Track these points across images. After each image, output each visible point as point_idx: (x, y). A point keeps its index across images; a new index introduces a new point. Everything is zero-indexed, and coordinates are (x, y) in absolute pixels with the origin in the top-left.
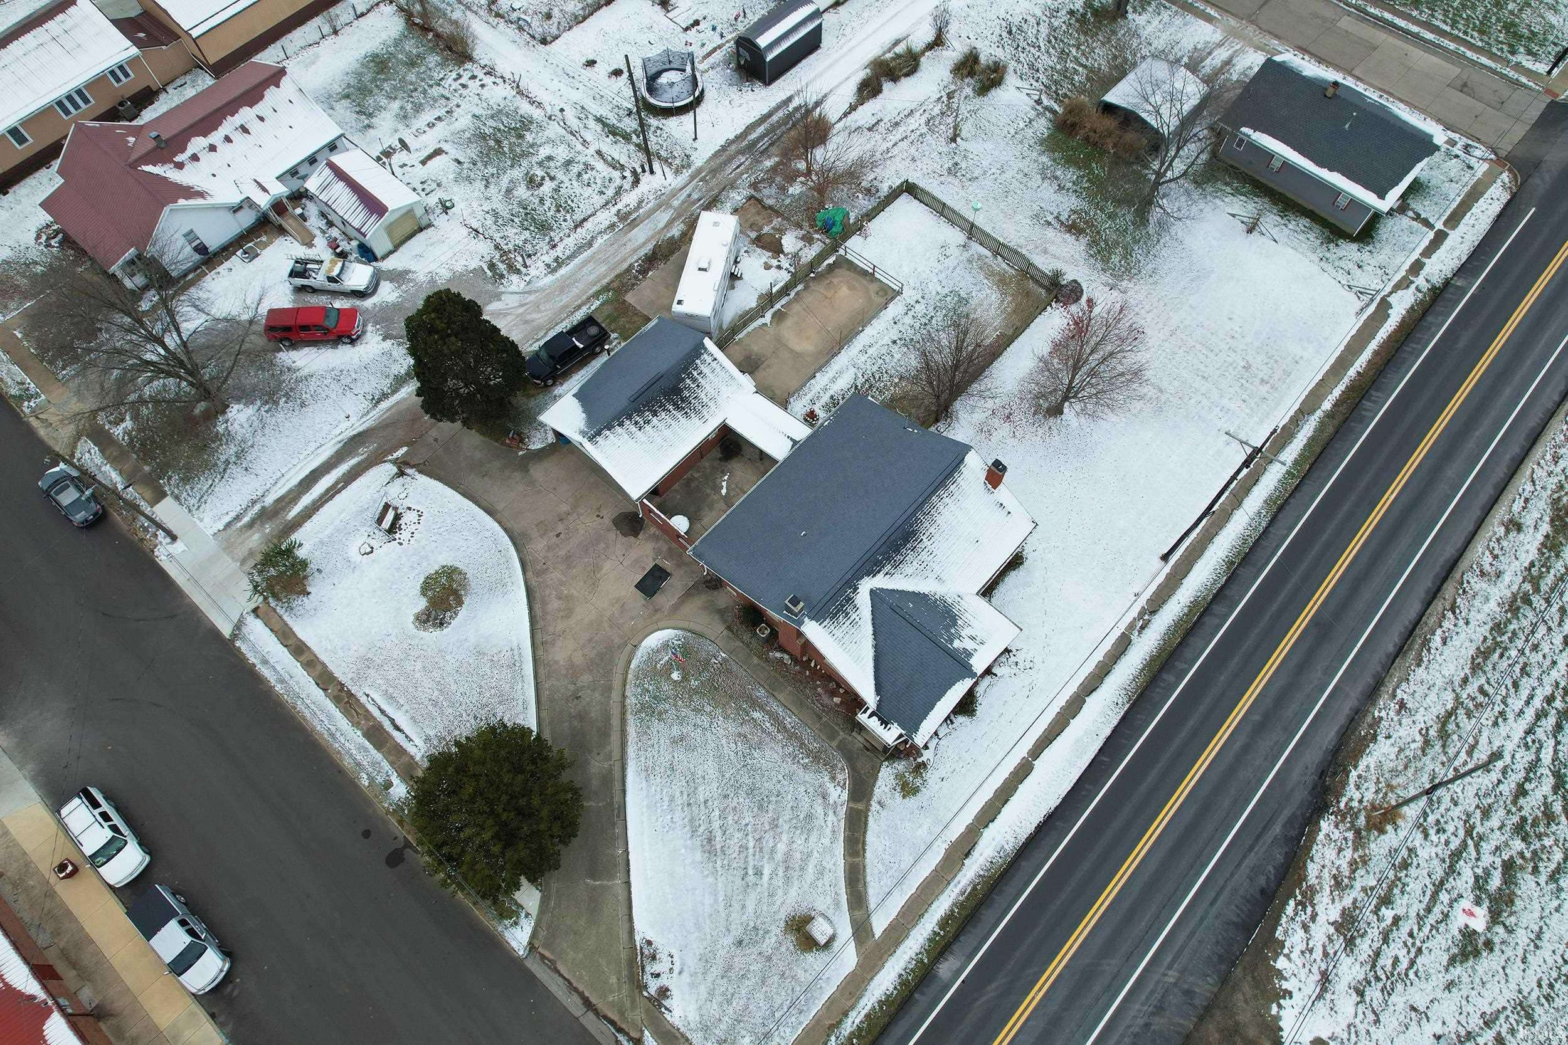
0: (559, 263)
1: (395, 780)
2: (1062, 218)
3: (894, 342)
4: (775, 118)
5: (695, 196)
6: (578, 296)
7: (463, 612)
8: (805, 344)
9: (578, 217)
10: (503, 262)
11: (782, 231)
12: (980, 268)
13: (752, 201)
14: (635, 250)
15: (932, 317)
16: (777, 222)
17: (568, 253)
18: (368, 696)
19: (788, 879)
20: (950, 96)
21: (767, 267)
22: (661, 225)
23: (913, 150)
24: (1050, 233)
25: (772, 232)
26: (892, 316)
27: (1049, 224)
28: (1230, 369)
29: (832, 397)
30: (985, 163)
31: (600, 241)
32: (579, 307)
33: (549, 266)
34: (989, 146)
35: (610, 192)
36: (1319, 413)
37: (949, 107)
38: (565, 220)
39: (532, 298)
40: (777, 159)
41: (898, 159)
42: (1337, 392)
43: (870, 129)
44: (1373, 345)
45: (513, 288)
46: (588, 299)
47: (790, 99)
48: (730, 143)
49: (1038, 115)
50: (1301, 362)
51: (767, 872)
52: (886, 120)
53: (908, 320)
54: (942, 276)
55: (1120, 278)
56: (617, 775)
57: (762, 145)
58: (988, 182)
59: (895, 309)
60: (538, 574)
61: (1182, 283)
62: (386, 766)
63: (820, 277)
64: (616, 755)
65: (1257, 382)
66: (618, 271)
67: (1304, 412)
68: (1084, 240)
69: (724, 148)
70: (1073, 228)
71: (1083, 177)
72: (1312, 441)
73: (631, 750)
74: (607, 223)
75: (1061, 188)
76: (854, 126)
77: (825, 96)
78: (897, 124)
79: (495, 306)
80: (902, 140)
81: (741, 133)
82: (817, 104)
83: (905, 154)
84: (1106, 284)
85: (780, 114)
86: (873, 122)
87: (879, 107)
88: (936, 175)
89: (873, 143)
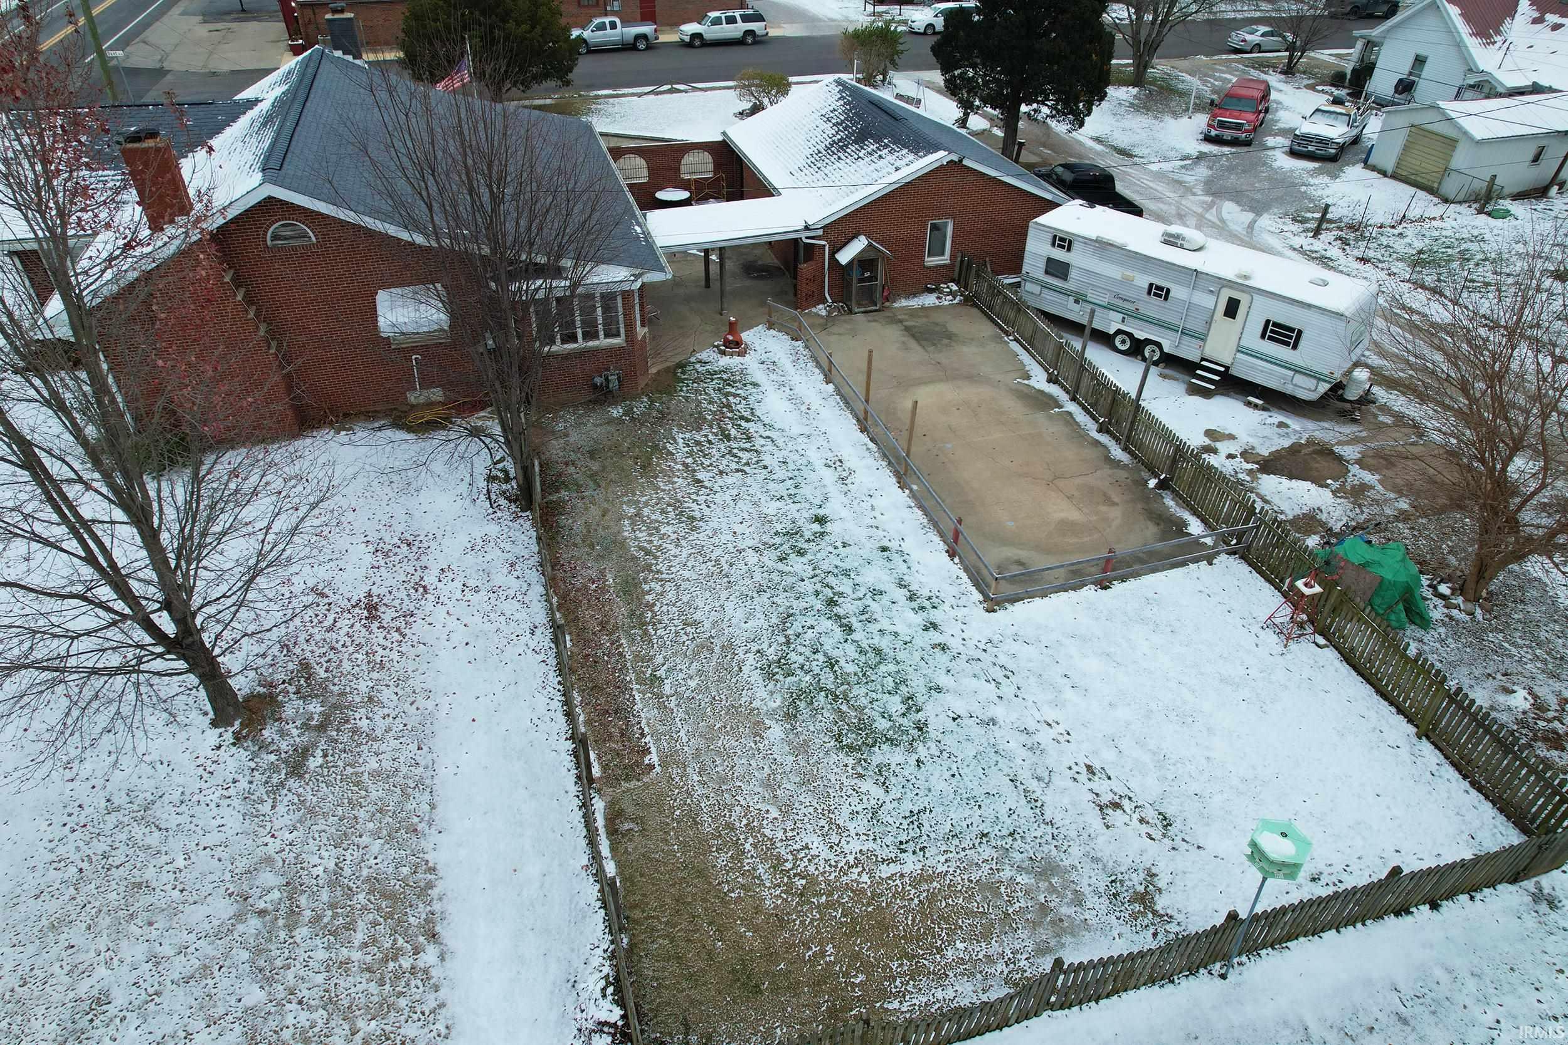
3: (820, 520)
11: (1352, 495)
12: (991, 889)
16: (1394, 499)
21: (1218, 435)
25: (1352, 481)
26: (915, 555)
29: (756, 384)
53: (876, 575)
63: (1143, 496)
79: (1231, 206)
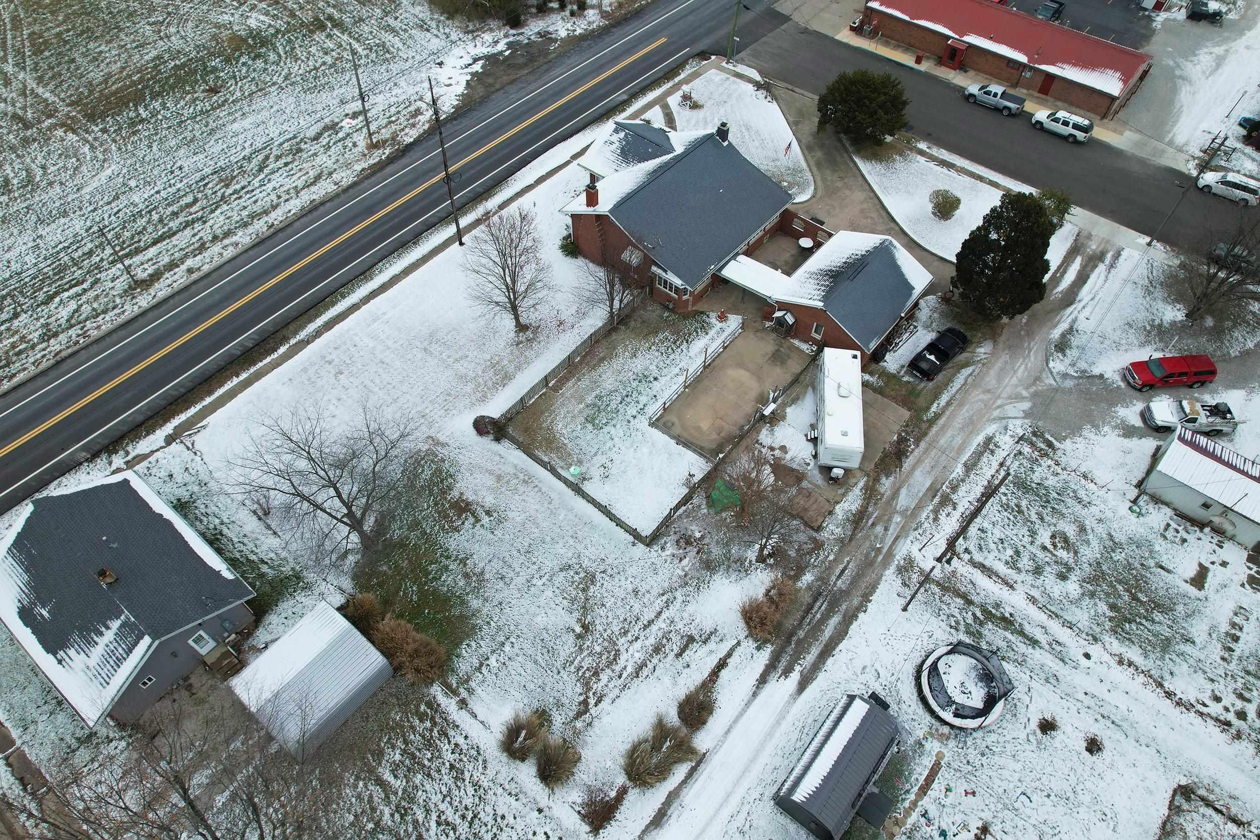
0: (987, 449)
2: (471, 520)
6: (954, 415)
8: (736, 375)
9: (993, 499)
10: (1042, 449)
11: (776, 490)
13: (816, 525)
16: (783, 500)
21: (783, 449)
25: (786, 488)
26: (658, 402)
29: (707, 334)
33: (997, 446)
35: (975, 532)
39: (995, 413)
45: (1019, 422)
46: (943, 412)
49: (467, 681)
53: (644, 399)
62: (935, 154)
63: (728, 440)
65: (335, 363)
66: (927, 439)
67: (307, 342)
70: (463, 508)
76: (711, 645)
77: (755, 695)
78: (657, 649)
79: (1026, 405)
80: (651, 622)
81: (851, 623)
82: (763, 680)
83: (645, 601)
84: (444, 445)
85: (810, 658)
86: (687, 652)
87: (681, 681)
88: (609, 572)
89: (685, 615)
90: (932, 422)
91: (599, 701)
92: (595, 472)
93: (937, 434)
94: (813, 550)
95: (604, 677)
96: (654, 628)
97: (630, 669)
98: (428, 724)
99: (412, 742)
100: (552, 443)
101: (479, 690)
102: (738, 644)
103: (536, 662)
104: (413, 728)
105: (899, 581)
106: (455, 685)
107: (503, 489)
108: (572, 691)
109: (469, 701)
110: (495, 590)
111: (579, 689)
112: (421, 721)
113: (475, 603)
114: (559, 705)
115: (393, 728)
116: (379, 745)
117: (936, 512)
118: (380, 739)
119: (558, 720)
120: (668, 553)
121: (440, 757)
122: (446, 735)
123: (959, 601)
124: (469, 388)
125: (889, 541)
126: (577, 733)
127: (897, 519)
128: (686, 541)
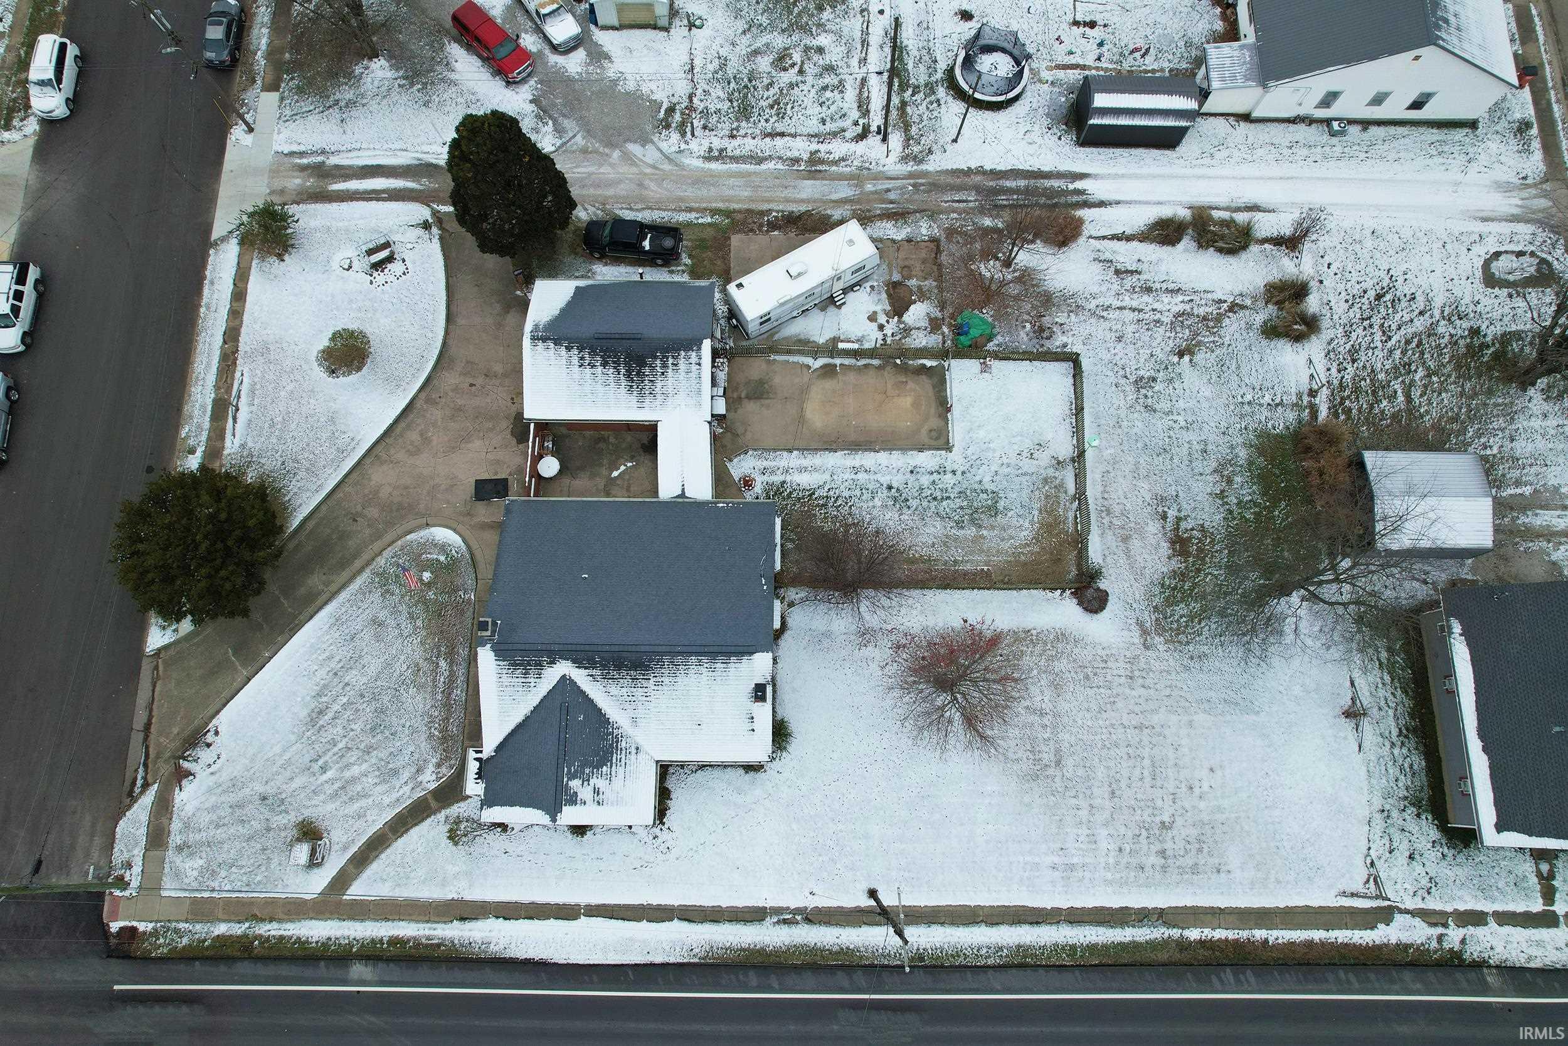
0: (722, 156)
1: (199, 453)
2: (1183, 525)
3: (890, 488)
4: (1048, 183)
5: (892, 196)
6: (702, 200)
7: (354, 378)
8: (817, 415)
9: (780, 128)
10: (682, 114)
11: (923, 296)
12: (1047, 497)
13: (932, 245)
14: (787, 200)
15: (948, 498)
16: (930, 283)
17: (737, 153)
18: (242, 375)
19: (335, 795)
20: (1234, 308)
21: (872, 318)
22: (834, 197)
23: (1131, 328)
24: (1153, 527)
25: (915, 289)
26: (917, 463)
27: (1164, 517)
28: (1150, 811)
29: (784, 482)
30: (1181, 404)
31: (771, 165)
32: (690, 210)
33: (711, 150)
34: (1207, 391)
35: (830, 126)
36: (1175, 933)
37: (1219, 319)
38: (767, 121)
39: (667, 167)
40: (1000, 225)
41: (1107, 325)
42: (1219, 934)
43: (1117, 272)
44: (1317, 935)
45: (664, 146)
46: (705, 209)
47: (1083, 176)
48: (981, 171)
49: (1296, 405)
50: (1223, 875)
51: (330, 774)
52: (1143, 277)
54: (1006, 470)
55: (1160, 629)
56: (319, 602)
57: (1002, 199)
58: (1160, 424)
59: (927, 460)
60: (428, 401)
61: (1212, 694)
62: (204, 437)
63: (904, 369)
64: (333, 587)
65: (1158, 847)
66: (753, 206)
67: (1162, 916)
68: (1176, 564)
69: (969, 172)
70: (1180, 543)
71: (1256, 504)
72: (1134, 946)
73: (344, 595)
74: (796, 154)
75: (1222, 495)
76: (1108, 256)
77: (1118, 203)
78: (1148, 290)
79: (634, 148)
80: (1134, 310)
81: (1001, 171)
82: (1102, 204)
83: (1119, 326)
84: (1140, 624)
85: (1056, 183)
86: (1130, 268)
87: (1154, 258)
88: (1121, 373)
89: (1104, 289)
90: (728, 213)
91: (1220, 301)
92: (1044, 458)
93: (739, 201)
94: (960, 233)
95: (1202, 311)
96: (1135, 304)
97: (1180, 298)
98: (1347, 403)
99: (1368, 402)
100: (1050, 525)
101: (1293, 390)
102: (1090, 237)
103: (1238, 367)
104: (1360, 410)
105: (931, 157)
106: (1307, 411)
107: (1132, 525)
108: (1232, 326)
109: (1306, 391)
110: (1219, 448)
111: (1226, 321)
112: (1350, 410)
113: (1243, 453)
114: (1249, 326)
115: (1374, 424)
116: (1391, 424)
117: (836, 163)
118: (1388, 426)
119: (1259, 318)
120: (1064, 339)
121: (1356, 375)
122: (1341, 384)
123: (909, 110)
124: (1061, 665)
125: (899, 183)
126: (1255, 299)
127: (869, 187)
128: (1041, 332)
